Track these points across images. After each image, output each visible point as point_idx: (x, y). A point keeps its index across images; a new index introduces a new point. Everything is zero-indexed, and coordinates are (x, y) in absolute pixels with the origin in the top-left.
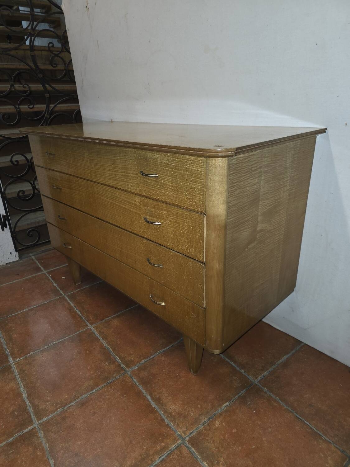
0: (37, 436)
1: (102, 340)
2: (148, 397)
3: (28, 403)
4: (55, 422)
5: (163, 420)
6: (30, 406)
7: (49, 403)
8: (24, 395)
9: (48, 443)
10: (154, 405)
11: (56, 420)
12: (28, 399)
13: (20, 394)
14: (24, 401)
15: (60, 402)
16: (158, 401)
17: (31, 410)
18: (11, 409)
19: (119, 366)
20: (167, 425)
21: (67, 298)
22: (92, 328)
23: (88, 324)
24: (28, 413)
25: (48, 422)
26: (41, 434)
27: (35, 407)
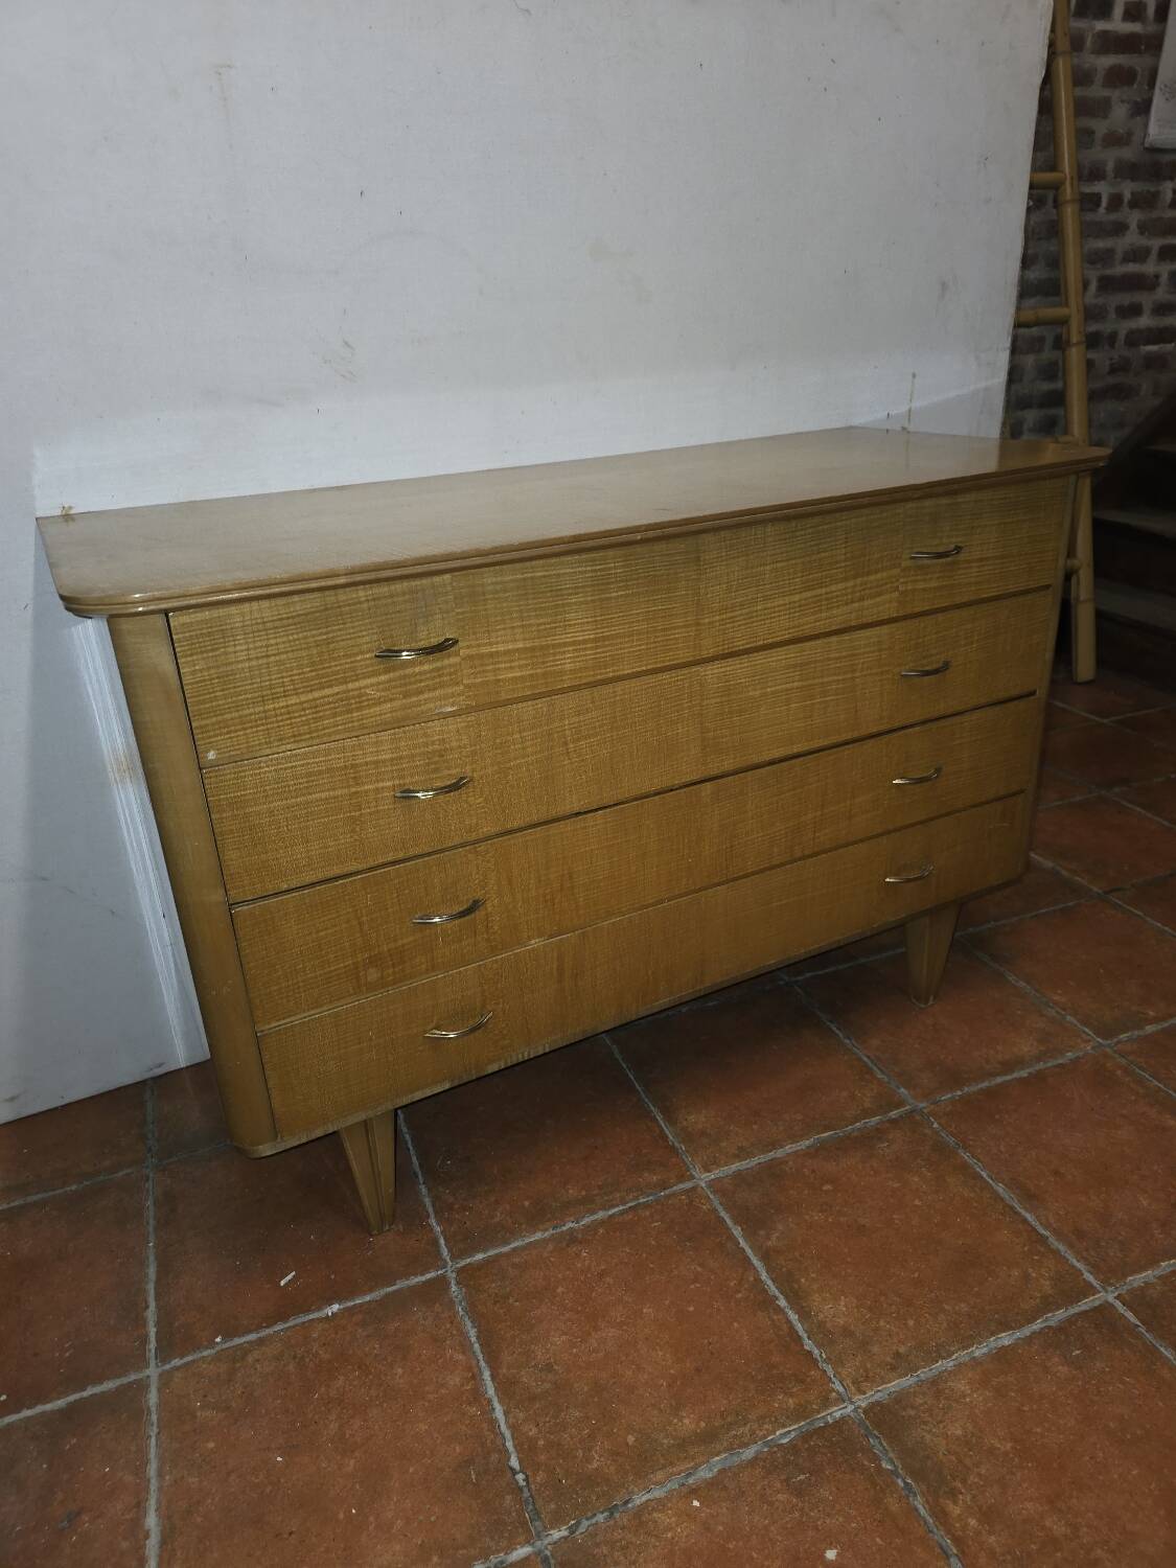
0: (1141, 1289)
1: (779, 1153)
2: (999, 1080)
3: (1037, 1325)
4: (1093, 1253)
5: (1061, 1066)
6: (1047, 1320)
7: (1030, 1270)
8: (1006, 1339)
9: (1158, 1262)
10: (1024, 1074)
11: (1087, 1250)
12: (1021, 1326)
13: (1002, 1354)
14: (1029, 1340)
15: (1025, 1245)
16: (1008, 1067)
17: (1060, 1315)
18: (1063, 1370)
19: (893, 1121)
20: (1075, 1061)
21: (480, 1256)
22: (703, 1178)
23: (688, 1185)
24: (1071, 1321)
25: (1095, 1269)
26: (1137, 1280)
27: (1048, 1305)
